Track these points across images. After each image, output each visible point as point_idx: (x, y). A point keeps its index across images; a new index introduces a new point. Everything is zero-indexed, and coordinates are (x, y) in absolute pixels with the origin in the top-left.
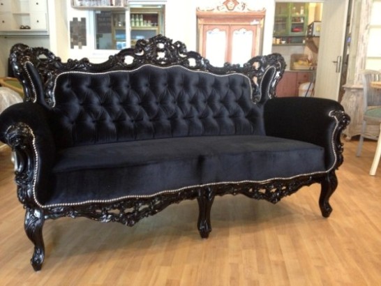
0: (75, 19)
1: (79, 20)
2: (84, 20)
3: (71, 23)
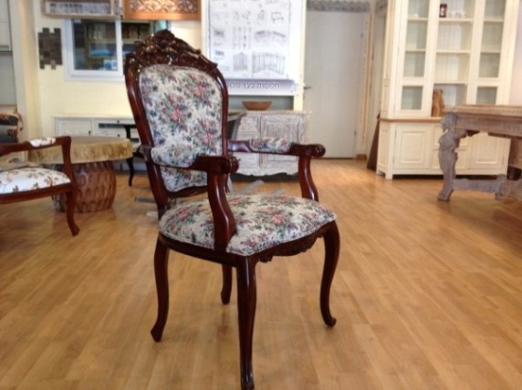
0: (46, 30)
1: (52, 31)
2: (58, 31)
3: (40, 35)
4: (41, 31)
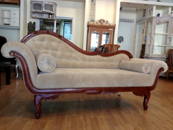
1: (32, 23)
4: (29, 23)
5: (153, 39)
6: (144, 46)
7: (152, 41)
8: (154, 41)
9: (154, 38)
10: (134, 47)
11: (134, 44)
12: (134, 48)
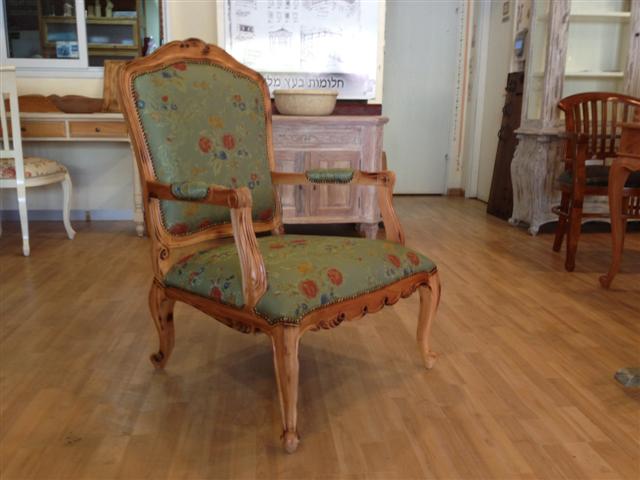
5: (561, 46)
6: (515, 84)
7: (556, 56)
8: (562, 53)
9: (565, 40)
10: (470, 87)
11: (471, 73)
12: (469, 95)
